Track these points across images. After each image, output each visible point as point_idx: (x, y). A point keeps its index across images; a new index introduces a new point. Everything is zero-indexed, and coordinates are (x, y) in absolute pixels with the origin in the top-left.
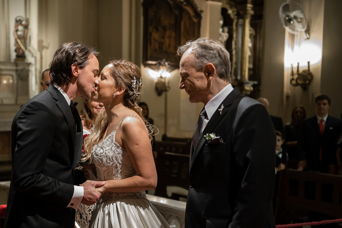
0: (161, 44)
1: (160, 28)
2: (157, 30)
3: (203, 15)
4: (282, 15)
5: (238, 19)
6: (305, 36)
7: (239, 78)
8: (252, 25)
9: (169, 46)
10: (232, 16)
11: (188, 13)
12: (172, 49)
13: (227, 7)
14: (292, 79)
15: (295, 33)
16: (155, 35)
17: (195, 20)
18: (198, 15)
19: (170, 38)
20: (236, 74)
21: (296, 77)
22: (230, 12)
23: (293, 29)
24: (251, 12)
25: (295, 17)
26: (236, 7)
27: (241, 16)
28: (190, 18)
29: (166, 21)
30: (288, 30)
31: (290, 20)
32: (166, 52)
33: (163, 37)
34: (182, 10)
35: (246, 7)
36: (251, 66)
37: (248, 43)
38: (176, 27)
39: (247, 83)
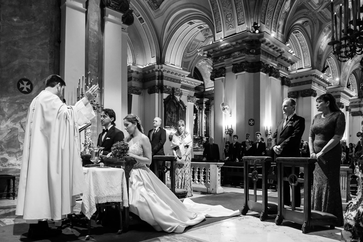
0: (171, 119)
1: (171, 112)
2: (170, 113)
3: (186, 108)
4: (221, 107)
5: (199, 110)
6: (230, 115)
7: (201, 135)
8: (205, 113)
9: (174, 120)
10: (197, 109)
11: (181, 106)
12: (175, 122)
13: (195, 105)
14: (226, 132)
15: (226, 114)
16: (169, 115)
17: (184, 110)
18: (185, 108)
19: (174, 116)
20: (199, 134)
21: (227, 131)
22: (196, 107)
23: (225, 112)
24: (205, 107)
25: (226, 108)
26: (199, 105)
27: (201, 109)
28: (181, 109)
29: (173, 110)
30: (223, 112)
31: (224, 109)
32: (173, 123)
33: (172, 116)
34: (179, 106)
35: (203, 105)
36: (205, 130)
37: (204, 121)
38: (177, 112)
39: (204, 138)
